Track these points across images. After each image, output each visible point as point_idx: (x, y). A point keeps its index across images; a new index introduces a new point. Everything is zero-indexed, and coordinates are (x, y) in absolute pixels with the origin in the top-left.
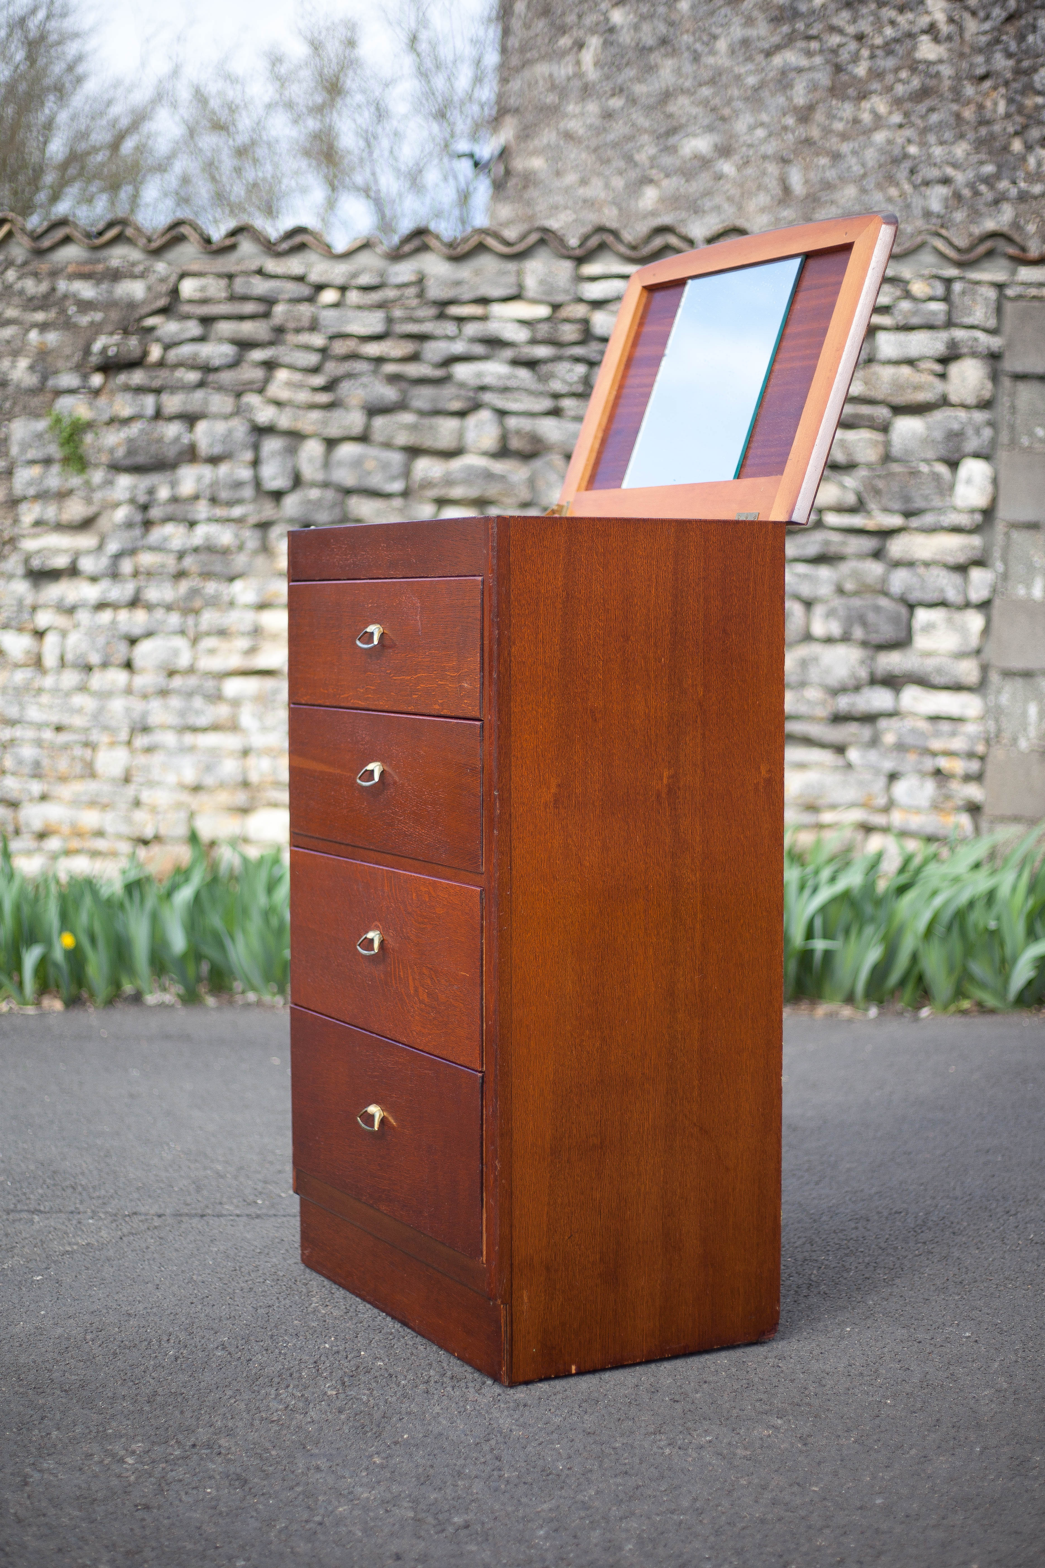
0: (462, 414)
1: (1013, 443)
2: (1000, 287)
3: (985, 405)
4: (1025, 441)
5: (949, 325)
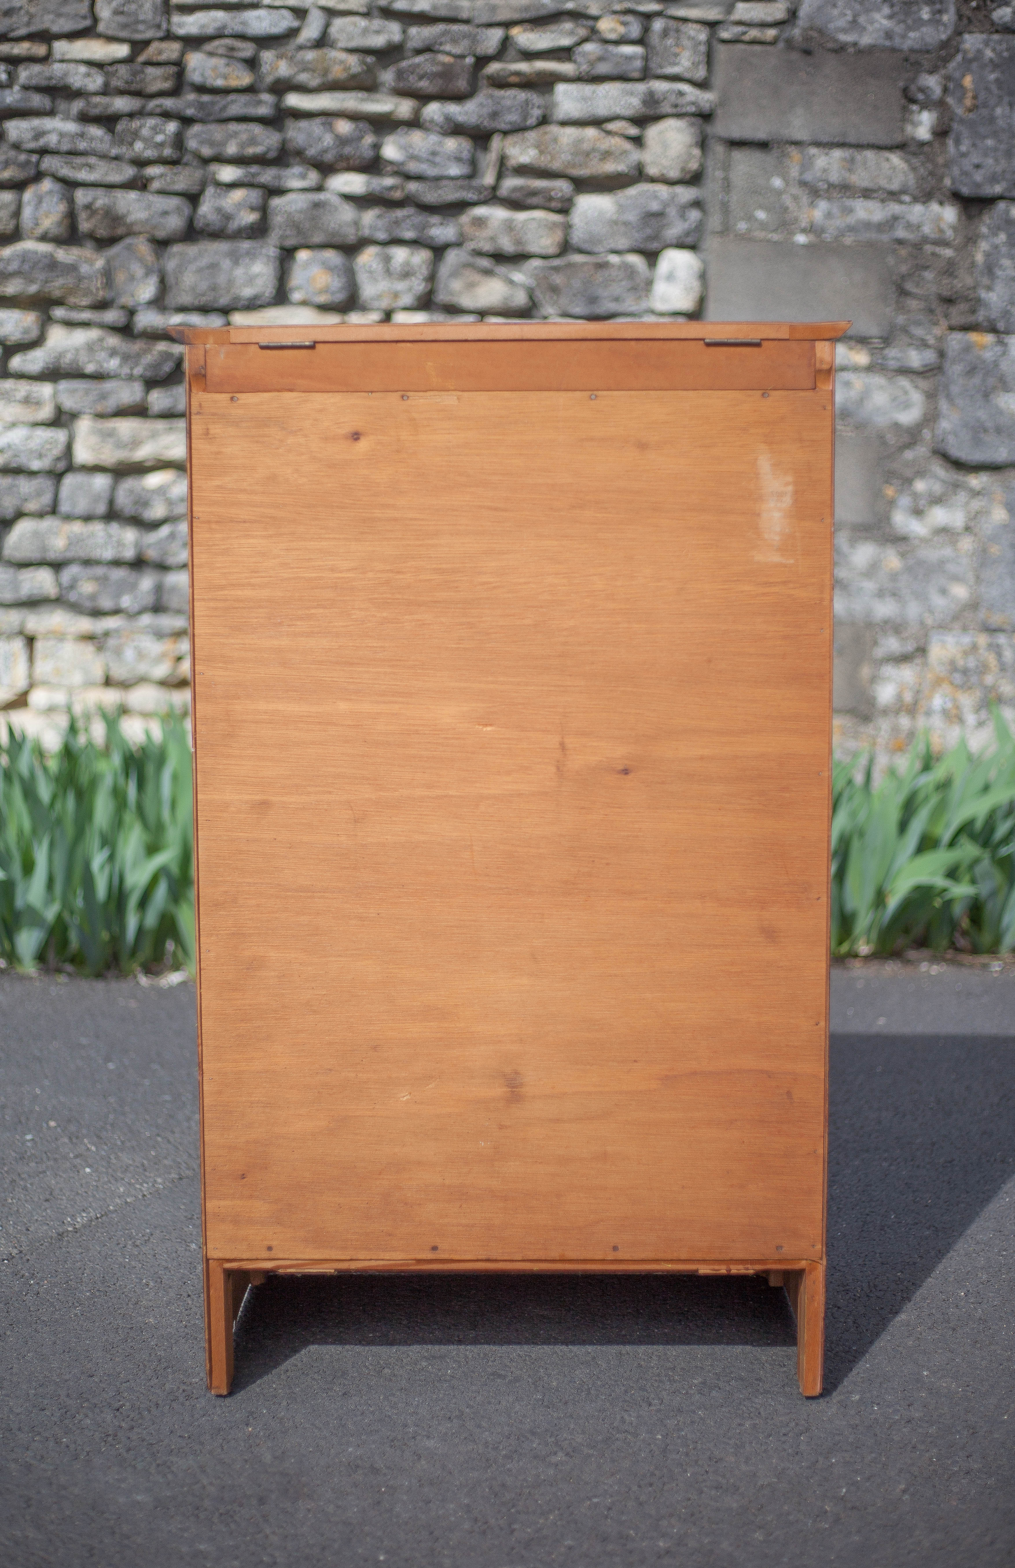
0: (19, 186)
1: (726, 230)
2: (712, 25)
3: (694, 179)
4: (742, 226)
5: (646, 75)
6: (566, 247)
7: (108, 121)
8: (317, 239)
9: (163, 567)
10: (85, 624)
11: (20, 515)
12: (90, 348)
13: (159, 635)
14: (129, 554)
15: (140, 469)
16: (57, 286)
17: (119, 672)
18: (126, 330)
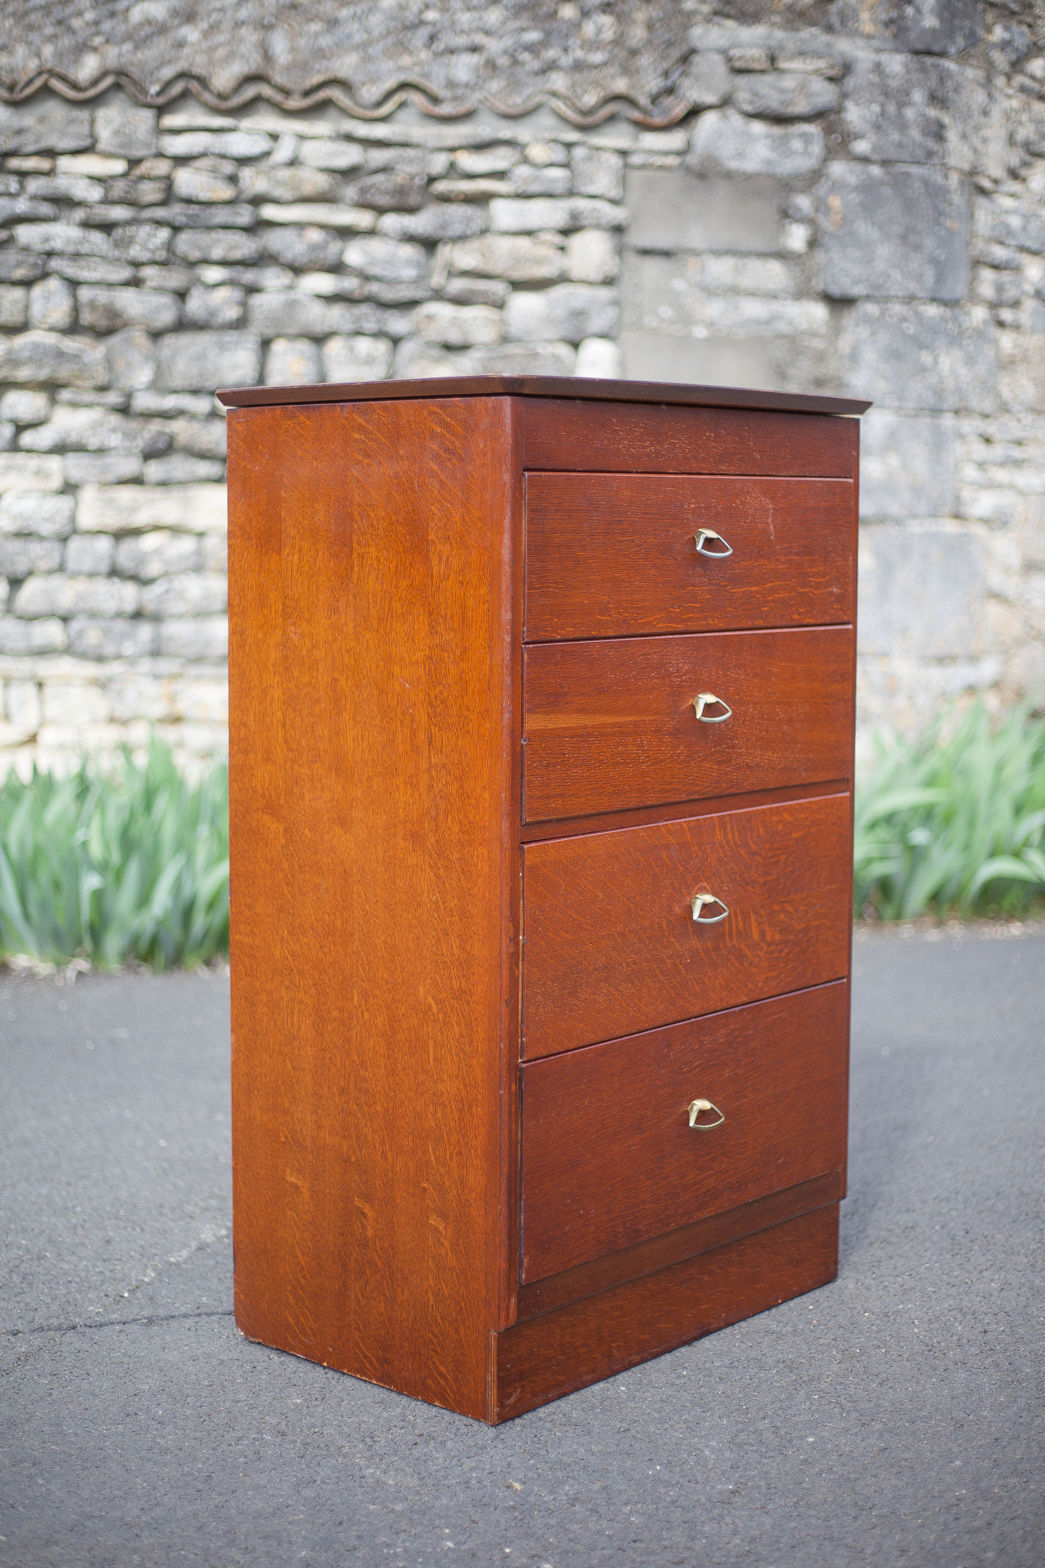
0: (27, 283)
1: (639, 323)
2: (623, 153)
3: (609, 282)
4: (650, 321)
5: (571, 193)
6: (505, 339)
7: (107, 227)
8: (291, 330)
9: (157, 618)
10: (91, 670)
11: (30, 573)
12: (96, 426)
13: (157, 677)
14: (130, 606)
15: (137, 532)
16: (64, 372)
17: (122, 711)
18: (124, 410)
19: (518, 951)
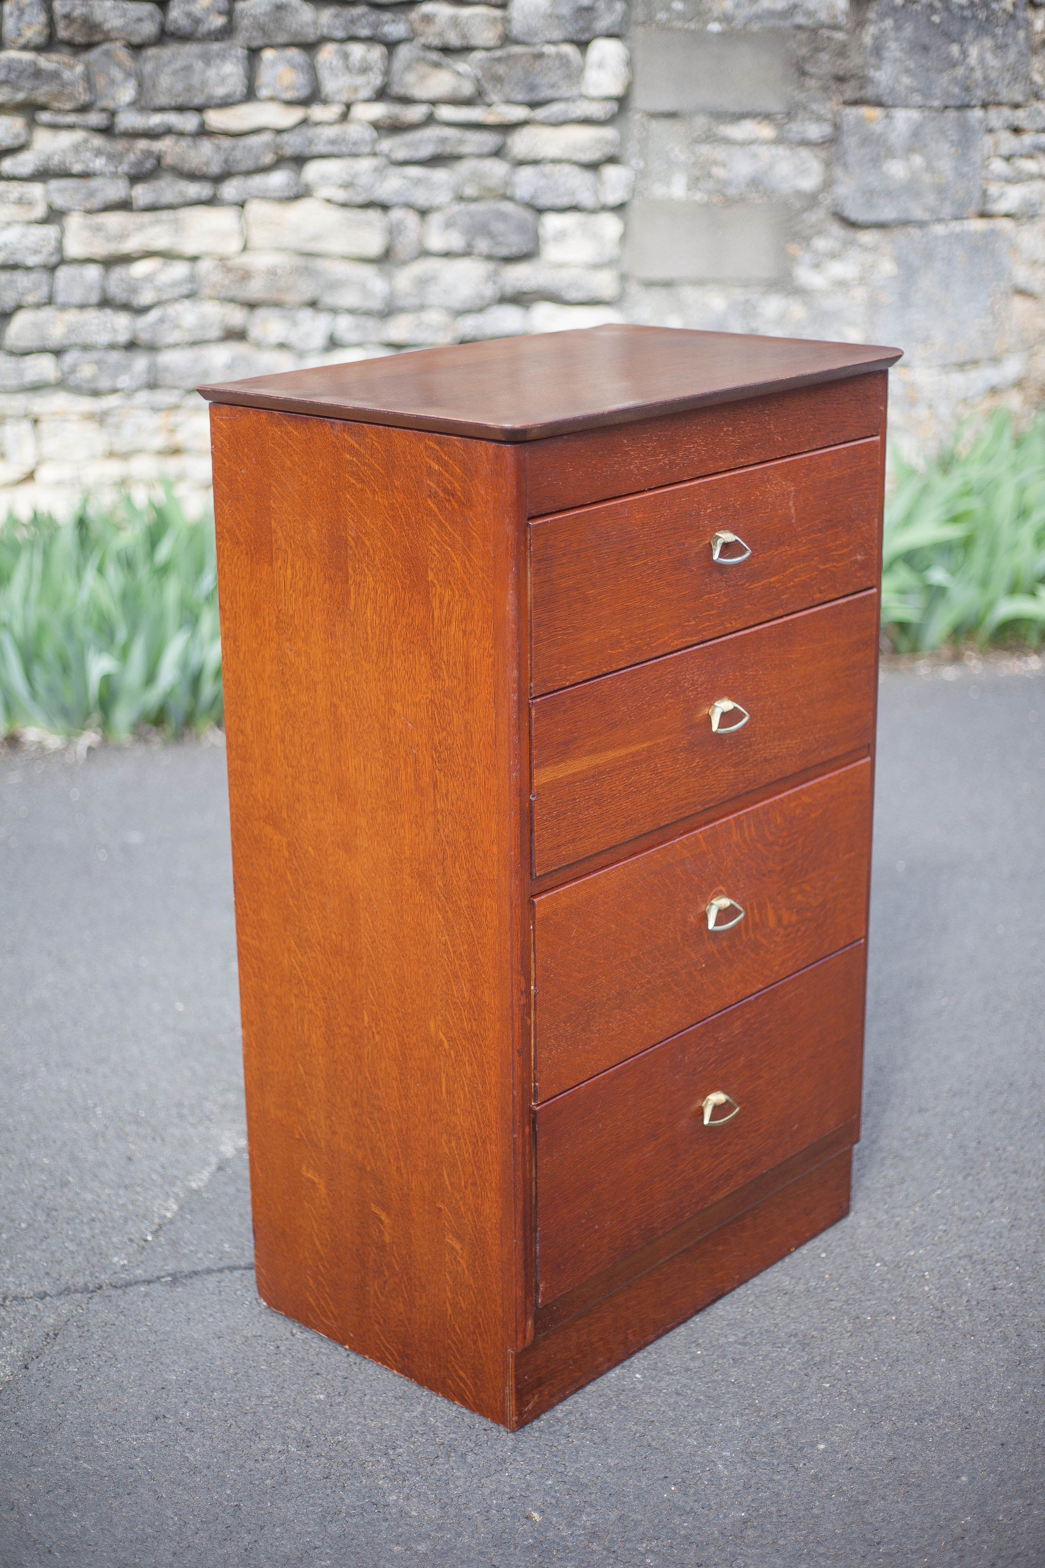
1: (649, 20)
4: (662, 16)
6: (507, 39)
8: (281, 39)
9: (152, 348)
10: (87, 404)
11: (19, 307)
12: (77, 148)
13: (155, 409)
14: (123, 337)
15: (127, 259)
16: (41, 94)
17: (120, 445)
18: (107, 131)
19: (530, 1002)
